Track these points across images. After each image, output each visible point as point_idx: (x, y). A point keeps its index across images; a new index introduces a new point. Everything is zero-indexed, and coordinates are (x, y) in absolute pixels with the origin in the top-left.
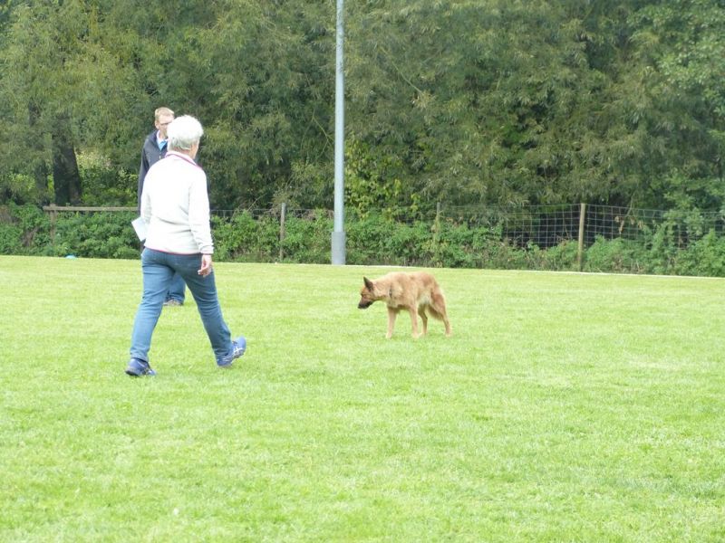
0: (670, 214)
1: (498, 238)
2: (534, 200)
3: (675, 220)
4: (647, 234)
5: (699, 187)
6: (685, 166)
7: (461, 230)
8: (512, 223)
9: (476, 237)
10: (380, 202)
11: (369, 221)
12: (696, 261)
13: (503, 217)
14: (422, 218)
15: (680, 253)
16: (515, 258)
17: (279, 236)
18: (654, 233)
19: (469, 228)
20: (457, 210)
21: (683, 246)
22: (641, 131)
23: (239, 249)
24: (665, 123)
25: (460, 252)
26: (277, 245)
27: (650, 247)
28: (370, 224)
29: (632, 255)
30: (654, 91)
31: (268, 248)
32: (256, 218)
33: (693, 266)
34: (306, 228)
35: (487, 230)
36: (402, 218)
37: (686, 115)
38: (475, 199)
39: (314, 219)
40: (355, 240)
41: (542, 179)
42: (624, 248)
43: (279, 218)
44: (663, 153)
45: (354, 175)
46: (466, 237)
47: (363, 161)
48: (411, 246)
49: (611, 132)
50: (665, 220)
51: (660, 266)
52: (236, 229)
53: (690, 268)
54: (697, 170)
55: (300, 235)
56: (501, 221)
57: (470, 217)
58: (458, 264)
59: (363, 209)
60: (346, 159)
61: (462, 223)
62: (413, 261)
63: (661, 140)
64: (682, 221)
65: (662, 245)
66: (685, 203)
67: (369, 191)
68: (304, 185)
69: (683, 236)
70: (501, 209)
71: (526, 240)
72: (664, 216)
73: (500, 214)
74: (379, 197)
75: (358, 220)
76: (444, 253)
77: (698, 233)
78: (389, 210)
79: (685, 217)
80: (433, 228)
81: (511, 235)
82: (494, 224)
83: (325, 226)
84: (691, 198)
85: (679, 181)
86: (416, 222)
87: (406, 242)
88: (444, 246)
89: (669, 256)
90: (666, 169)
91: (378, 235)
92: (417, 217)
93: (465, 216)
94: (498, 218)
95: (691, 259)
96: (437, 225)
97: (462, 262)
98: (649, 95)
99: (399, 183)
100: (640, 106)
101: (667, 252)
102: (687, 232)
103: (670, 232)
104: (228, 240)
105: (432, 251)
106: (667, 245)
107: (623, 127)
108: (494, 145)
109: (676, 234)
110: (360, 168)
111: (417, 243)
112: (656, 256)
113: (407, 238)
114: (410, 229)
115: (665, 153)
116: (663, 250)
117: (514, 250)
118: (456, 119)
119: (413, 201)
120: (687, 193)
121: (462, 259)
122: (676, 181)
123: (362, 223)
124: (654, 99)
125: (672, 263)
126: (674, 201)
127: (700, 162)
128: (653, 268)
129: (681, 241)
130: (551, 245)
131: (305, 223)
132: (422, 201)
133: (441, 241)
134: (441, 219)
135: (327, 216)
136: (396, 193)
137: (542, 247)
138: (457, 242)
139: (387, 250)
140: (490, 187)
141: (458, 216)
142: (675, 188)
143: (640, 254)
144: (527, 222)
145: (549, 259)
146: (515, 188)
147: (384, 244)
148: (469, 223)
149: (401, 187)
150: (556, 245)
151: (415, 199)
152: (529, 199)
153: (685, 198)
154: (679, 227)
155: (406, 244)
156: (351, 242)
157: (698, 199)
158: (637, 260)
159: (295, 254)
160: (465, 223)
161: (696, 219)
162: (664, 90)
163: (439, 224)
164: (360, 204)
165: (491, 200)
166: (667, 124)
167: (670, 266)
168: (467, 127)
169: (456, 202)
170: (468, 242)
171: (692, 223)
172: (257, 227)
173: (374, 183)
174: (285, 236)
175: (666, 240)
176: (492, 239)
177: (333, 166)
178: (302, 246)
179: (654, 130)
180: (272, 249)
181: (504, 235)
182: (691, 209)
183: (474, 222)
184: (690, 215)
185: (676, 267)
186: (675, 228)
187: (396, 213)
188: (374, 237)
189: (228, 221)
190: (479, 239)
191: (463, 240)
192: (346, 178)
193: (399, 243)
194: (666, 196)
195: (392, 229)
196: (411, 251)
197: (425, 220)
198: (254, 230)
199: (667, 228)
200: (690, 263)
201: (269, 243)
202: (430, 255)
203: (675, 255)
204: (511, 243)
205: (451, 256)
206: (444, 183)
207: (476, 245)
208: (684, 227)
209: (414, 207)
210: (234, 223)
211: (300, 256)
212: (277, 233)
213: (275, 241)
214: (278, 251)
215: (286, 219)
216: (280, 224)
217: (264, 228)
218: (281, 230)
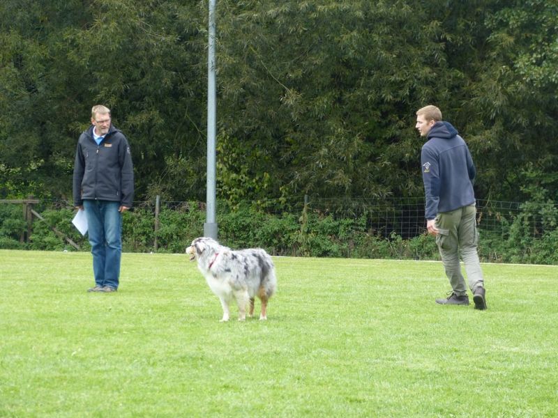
0: (526, 205)
1: (363, 229)
2: (397, 192)
3: (531, 211)
4: (504, 225)
5: (553, 180)
6: (540, 160)
7: (327, 221)
8: (376, 214)
9: (341, 228)
10: (250, 195)
11: (240, 212)
12: (551, 250)
13: (367, 209)
14: (290, 209)
15: (536, 243)
16: (379, 248)
17: (154, 227)
18: (511, 224)
19: (335, 219)
20: (323, 202)
21: (539, 236)
22: (498, 127)
24: (520, 119)
25: (327, 242)
26: (151, 235)
27: (506, 237)
28: (241, 215)
29: (490, 245)
30: (510, 89)
31: (143, 238)
33: (547, 255)
34: (179, 219)
35: (352, 221)
36: (271, 210)
37: (540, 112)
38: (340, 191)
39: (187, 211)
40: (226, 230)
41: (404, 172)
42: (483, 238)
43: (154, 210)
44: (518, 148)
45: (225, 169)
46: (332, 228)
47: (234, 155)
48: (280, 236)
49: (469, 127)
50: (521, 211)
51: (516, 255)
53: (544, 257)
54: (551, 163)
55: (173, 226)
56: (366, 213)
57: (336, 209)
58: (325, 254)
59: (234, 201)
60: (218, 153)
61: (328, 214)
62: (282, 250)
63: (517, 136)
64: (537, 213)
65: (518, 235)
66: (539, 195)
67: (239, 184)
68: (177, 179)
69: (538, 227)
70: (365, 202)
71: (390, 231)
72: (521, 207)
73: (364, 206)
74: (250, 190)
75: (229, 212)
76: (312, 243)
77: (552, 224)
78: (259, 202)
79: (540, 209)
80: (301, 219)
81: (375, 226)
82: (359, 216)
83: (198, 217)
84: (545, 190)
85: (535, 174)
86: (285, 214)
87: (275, 232)
88: (311, 236)
89: (525, 245)
90: (522, 163)
91: (248, 225)
92: (286, 209)
93: (332, 208)
94: (362, 210)
95: (545, 248)
96: (304, 217)
97: (329, 251)
98: (505, 93)
99: (268, 176)
100: (497, 103)
101: (522, 241)
102: (542, 223)
103: (526, 223)
105: (299, 241)
106: (523, 235)
107: (481, 123)
108: (357, 140)
109: (531, 225)
110: (230, 163)
111: (286, 233)
112: (512, 246)
113: (276, 228)
114: (280, 221)
115: (521, 148)
116: (520, 240)
117: (378, 240)
118: (322, 115)
119: (281, 193)
120: (541, 185)
121: (328, 248)
122: (531, 174)
123: (233, 215)
124: (509, 96)
125: (528, 253)
126: (530, 193)
127: (553, 156)
128: (510, 257)
129: (536, 231)
130: (412, 236)
131: (178, 215)
132: (290, 193)
133: (309, 232)
134: (308, 211)
135: (199, 208)
136: (266, 185)
137: (405, 237)
138: (324, 233)
139: (257, 240)
140: (355, 180)
141: (324, 208)
142: (531, 181)
143: (498, 243)
144: (390, 214)
145: (411, 248)
146: (378, 181)
147: (254, 235)
148: (335, 214)
149: (270, 180)
150: (418, 235)
151: (284, 192)
152: (392, 191)
153: (540, 191)
154: (534, 217)
155: (275, 234)
156: (222, 232)
157: (552, 192)
158: (495, 249)
159: (169, 245)
160: (331, 214)
161: (551, 210)
162: (520, 89)
163: (306, 216)
164: (231, 197)
165: (356, 192)
166: (523, 121)
167: (526, 255)
168: (332, 123)
169: (322, 195)
170: (334, 233)
171: (546, 214)
172: (132, 219)
173: (244, 176)
174: (159, 227)
175: (522, 230)
176: (356, 230)
177: (205, 161)
178: (175, 237)
179: (510, 127)
180: (146, 239)
181: (368, 225)
182: (546, 200)
183: (340, 213)
184: (545, 207)
185: (532, 256)
186: (530, 219)
187: (266, 204)
188: (245, 228)
190: (345, 229)
191: (330, 230)
192: (218, 171)
193: (268, 233)
194: (522, 189)
195: (262, 220)
196: (280, 241)
197: (293, 212)
198: (130, 221)
199: (523, 219)
200: (544, 253)
201: (144, 233)
202: (297, 245)
203: (531, 245)
204: (375, 234)
205: (318, 245)
206: (311, 175)
207: (342, 235)
208: (539, 218)
209: (282, 199)
211: (174, 246)
212: (151, 224)
213: (150, 232)
214: (153, 241)
215: (161, 211)
216: (154, 215)
217: (139, 219)
218: (156, 221)
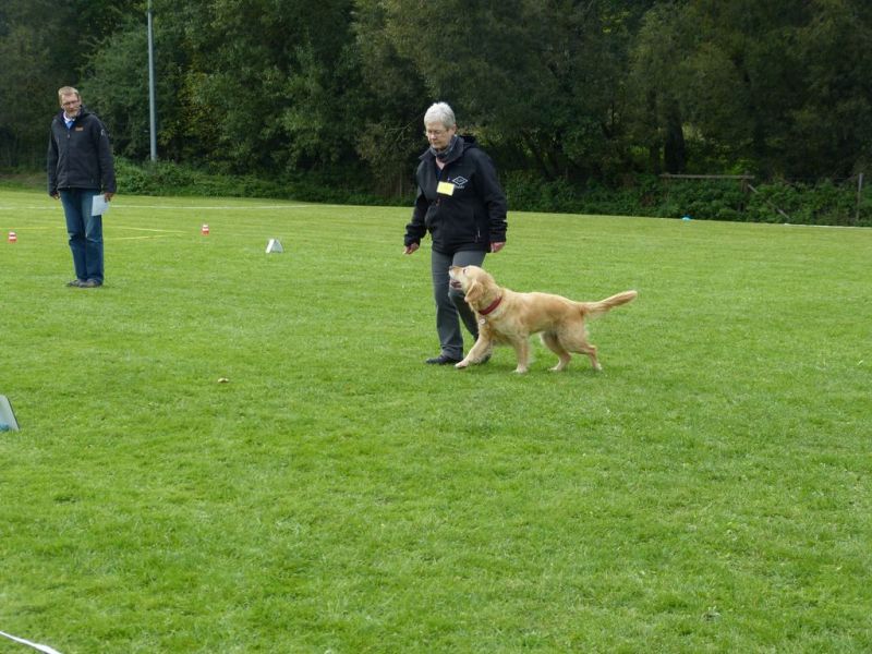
17: (856, 200)
23: (821, 211)
26: (854, 207)
31: (847, 210)
32: (837, 186)
43: (857, 185)
52: (820, 194)
104: (811, 203)
172: (837, 193)
174: (862, 201)
180: (849, 211)
189: (813, 188)
198: (835, 195)
201: (848, 206)
210: (817, 189)
212: (854, 198)
213: (853, 205)
214: (855, 213)
215: (863, 186)
216: (857, 190)
217: (844, 193)
218: (859, 194)
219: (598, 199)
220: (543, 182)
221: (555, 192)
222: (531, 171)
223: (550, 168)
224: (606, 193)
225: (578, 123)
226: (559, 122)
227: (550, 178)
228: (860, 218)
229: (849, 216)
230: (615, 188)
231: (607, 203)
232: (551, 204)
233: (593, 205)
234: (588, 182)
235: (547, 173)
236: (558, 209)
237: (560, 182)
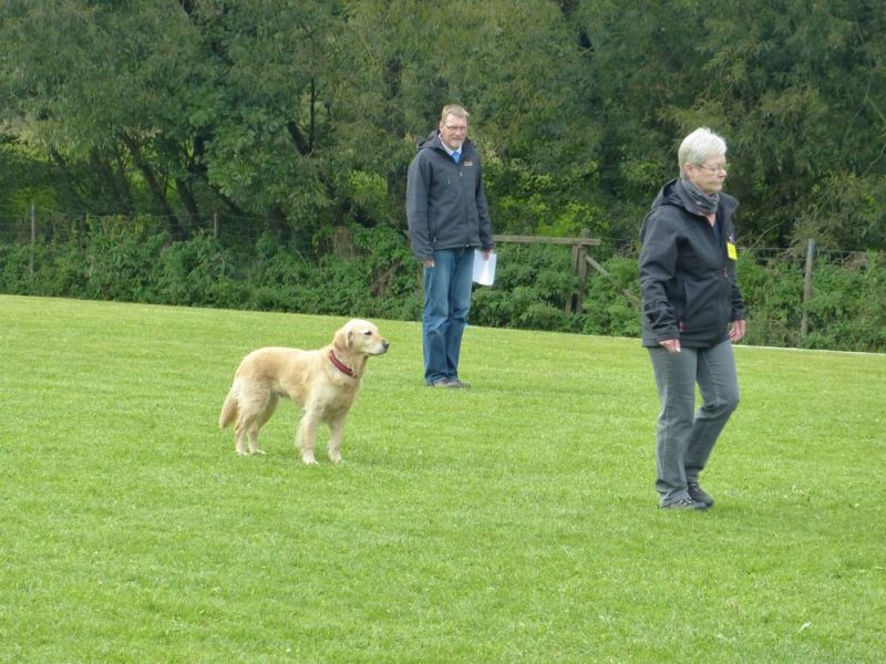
17: (802, 294)
26: (797, 309)
31: (783, 314)
32: (764, 264)
34: (848, 282)
39: (863, 268)
43: (803, 264)
55: (838, 294)
131: (847, 274)
159: (829, 327)
172: (764, 280)
174: (812, 295)
178: (839, 312)
180: (788, 316)
198: (760, 283)
201: (784, 306)
211: (838, 330)
212: (798, 289)
213: (795, 303)
214: (800, 320)
215: (815, 266)
216: (804, 275)
217: (777, 280)
218: (807, 284)
219: (279, 279)
220: (166, 242)
221: (190, 263)
222: (141, 217)
223: (181, 213)
224: (298, 267)
225: (239, 120)
226: (199, 117)
227: (180, 233)
228: (810, 330)
229: (788, 326)
230: (315, 258)
231: (299, 288)
232: (181, 288)
233: (272, 292)
234: (260, 244)
235: (174, 220)
236: (195, 299)
237: (200, 242)
